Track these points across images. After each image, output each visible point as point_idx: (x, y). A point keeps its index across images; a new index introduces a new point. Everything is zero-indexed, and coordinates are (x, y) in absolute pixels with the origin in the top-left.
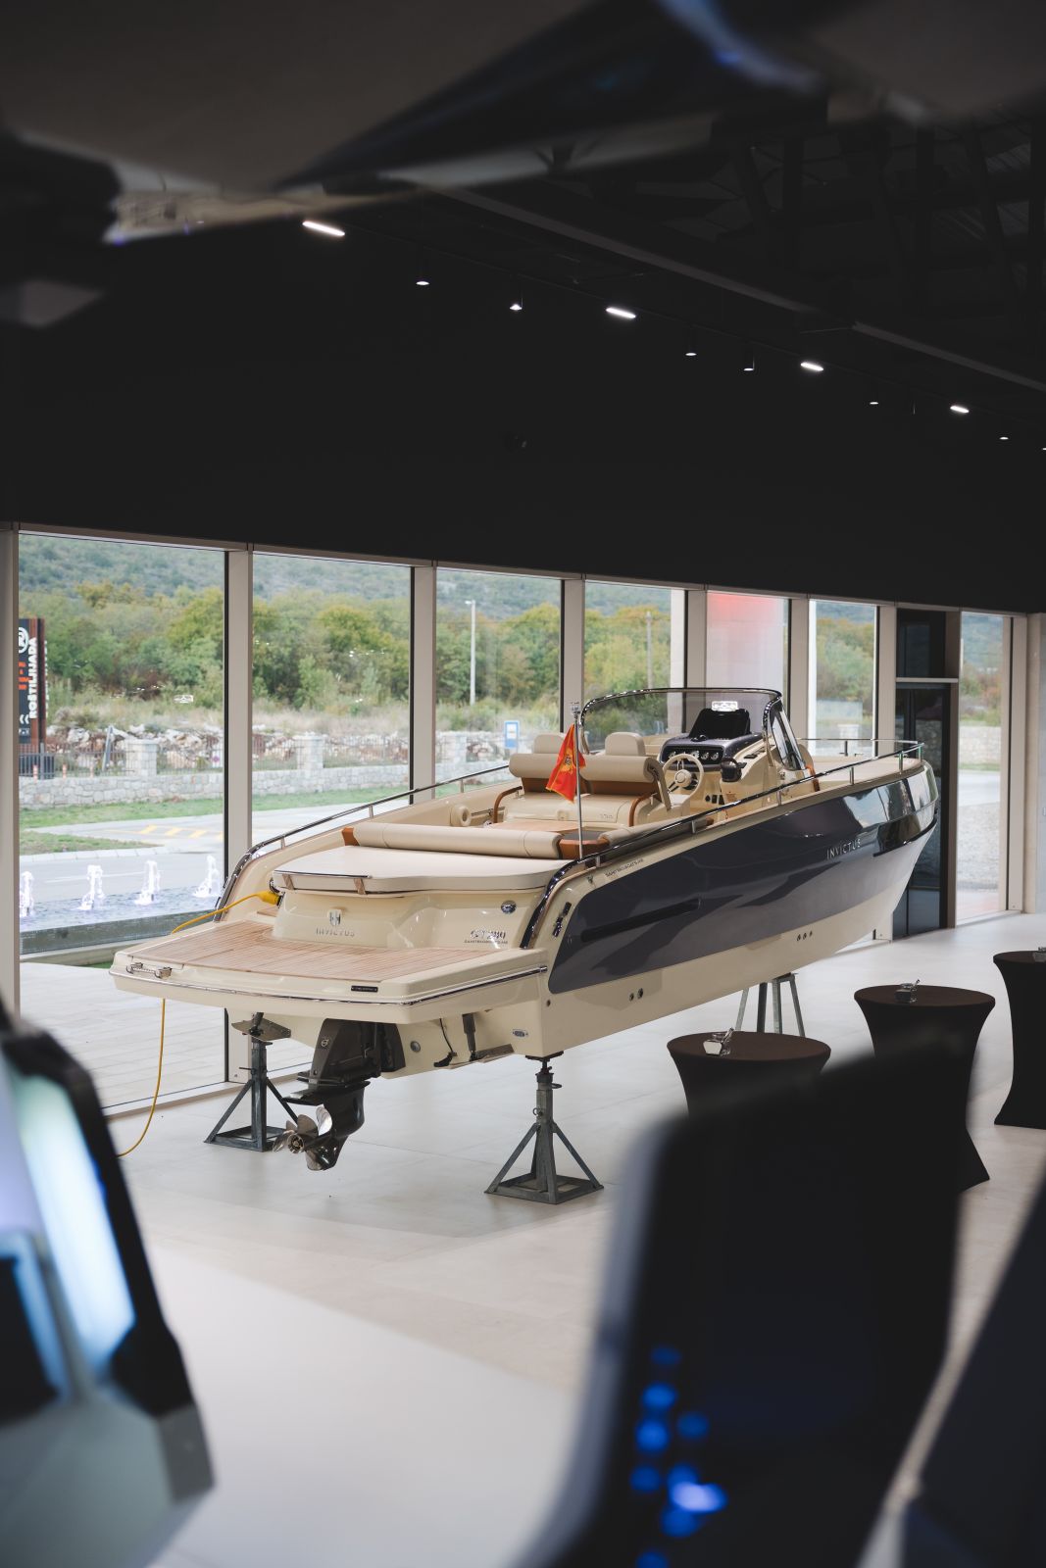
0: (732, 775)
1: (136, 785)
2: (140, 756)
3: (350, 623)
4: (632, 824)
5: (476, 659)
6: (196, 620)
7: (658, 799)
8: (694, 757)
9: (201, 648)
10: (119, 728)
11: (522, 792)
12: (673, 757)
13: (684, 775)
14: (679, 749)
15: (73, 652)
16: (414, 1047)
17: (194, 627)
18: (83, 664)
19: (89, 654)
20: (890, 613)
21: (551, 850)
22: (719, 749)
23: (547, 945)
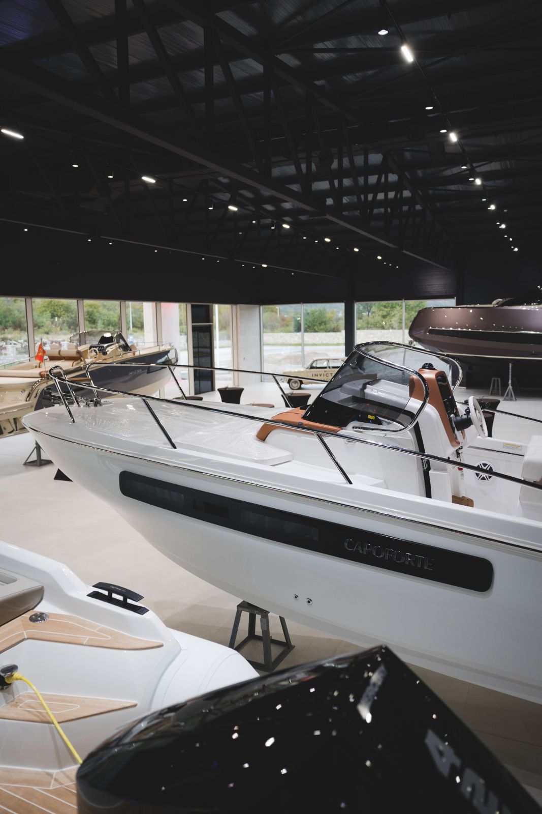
0: (105, 353)
1: (10, 359)
2: (10, 350)
3: (93, 307)
4: (72, 366)
5: (132, 317)
6: (44, 307)
7: (81, 361)
8: (97, 349)
9: (46, 316)
10: (15, 341)
11: (48, 360)
12: (93, 349)
13: (94, 353)
14: (94, 347)
15: (5, 317)
16: (5, 429)
17: (44, 309)
18: (8, 321)
19: (10, 318)
20: (189, 306)
21: (38, 376)
22: (103, 347)
23: (34, 401)
